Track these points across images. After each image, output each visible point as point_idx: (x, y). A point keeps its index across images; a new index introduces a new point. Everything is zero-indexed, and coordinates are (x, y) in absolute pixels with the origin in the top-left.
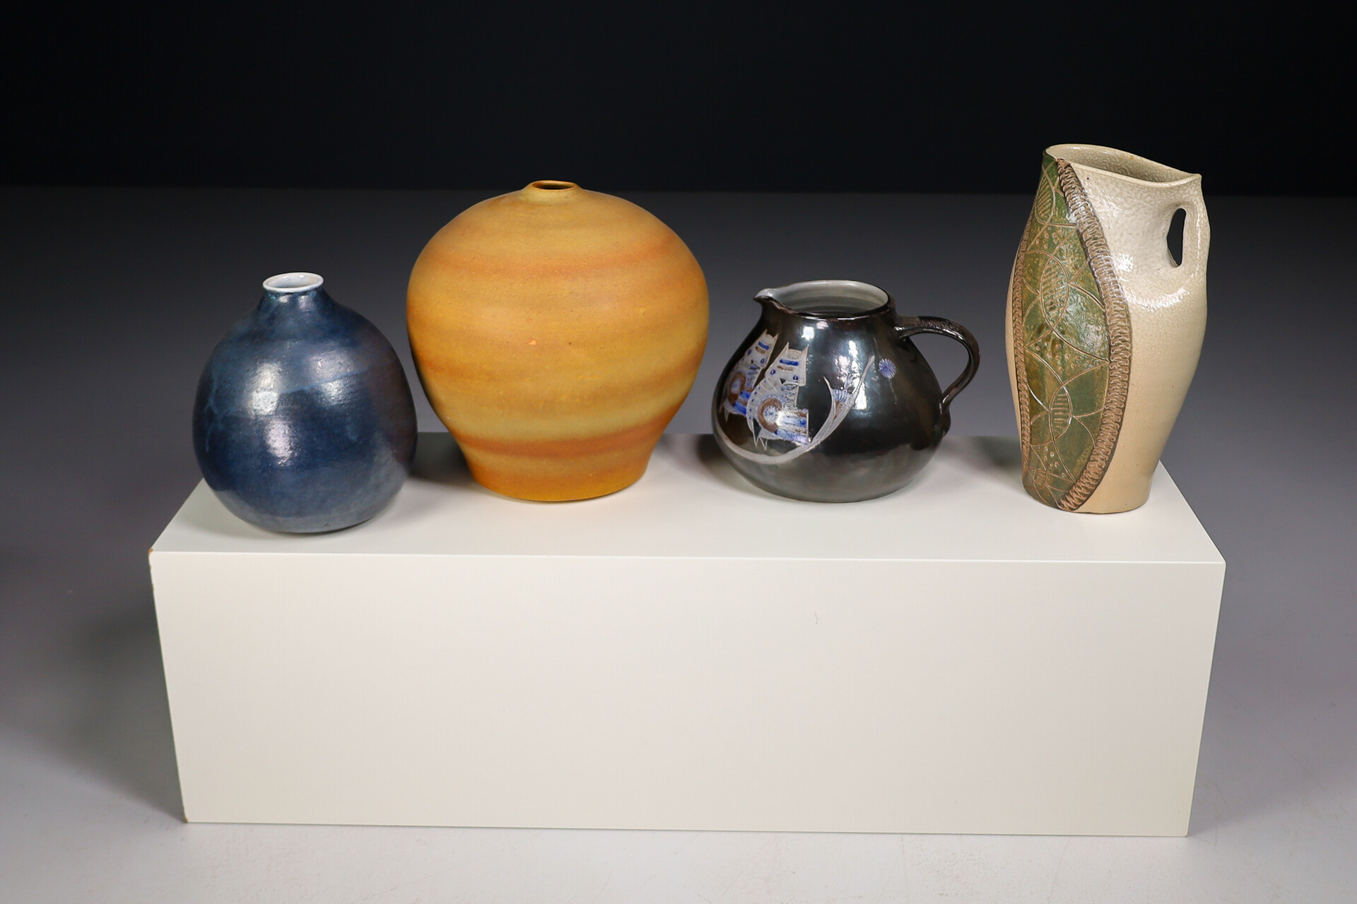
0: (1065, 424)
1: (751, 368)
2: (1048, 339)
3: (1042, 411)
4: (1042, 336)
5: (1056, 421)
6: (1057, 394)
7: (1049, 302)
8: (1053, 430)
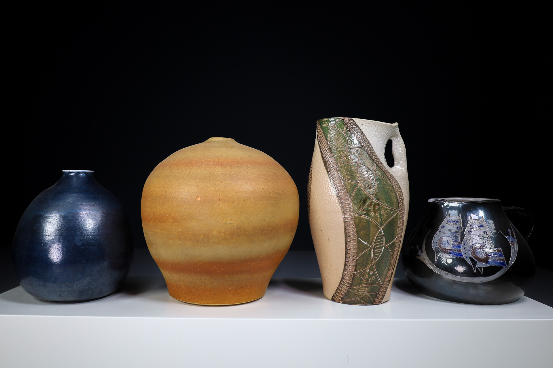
2: (370, 205)
3: (367, 248)
4: (367, 204)
5: (376, 251)
6: (378, 235)
7: (367, 185)
8: (373, 258)
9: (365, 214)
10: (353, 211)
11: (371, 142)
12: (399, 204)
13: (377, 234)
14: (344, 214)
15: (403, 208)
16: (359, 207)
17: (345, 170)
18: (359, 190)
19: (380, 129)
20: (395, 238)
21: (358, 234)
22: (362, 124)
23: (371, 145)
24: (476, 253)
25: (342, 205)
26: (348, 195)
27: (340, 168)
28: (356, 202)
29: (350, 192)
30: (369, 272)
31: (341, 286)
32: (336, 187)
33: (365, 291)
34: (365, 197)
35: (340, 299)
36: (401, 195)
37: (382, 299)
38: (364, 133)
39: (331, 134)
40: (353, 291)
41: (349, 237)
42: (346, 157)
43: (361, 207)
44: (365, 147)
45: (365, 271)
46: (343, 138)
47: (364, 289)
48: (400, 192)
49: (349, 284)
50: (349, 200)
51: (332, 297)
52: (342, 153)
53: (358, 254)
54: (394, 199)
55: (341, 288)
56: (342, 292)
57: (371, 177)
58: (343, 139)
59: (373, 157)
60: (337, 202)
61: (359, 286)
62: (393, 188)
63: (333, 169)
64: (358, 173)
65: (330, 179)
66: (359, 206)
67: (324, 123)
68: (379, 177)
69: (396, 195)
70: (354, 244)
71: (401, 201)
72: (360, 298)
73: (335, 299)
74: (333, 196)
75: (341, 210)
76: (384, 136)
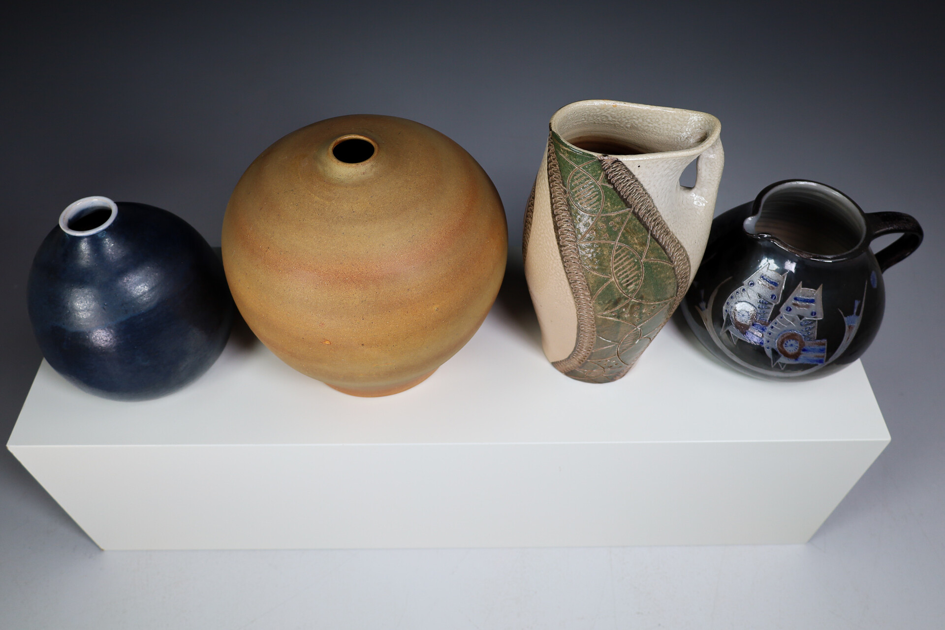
2: (626, 307)
3: (609, 344)
4: (620, 305)
5: (625, 346)
6: (631, 334)
8: (619, 351)
9: (614, 316)
10: (594, 311)
16: (605, 309)
17: (589, 254)
18: (610, 287)
21: (598, 333)
22: (639, 166)
23: (651, 196)
24: (784, 345)
26: (589, 291)
28: (601, 302)
29: (594, 288)
30: (610, 361)
34: (619, 297)
39: (573, 180)
42: (595, 230)
43: (609, 308)
44: (636, 207)
45: (603, 361)
46: (596, 193)
49: (576, 365)
50: (589, 297)
51: (552, 363)
53: (595, 348)
58: (597, 195)
59: (649, 221)
61: (592, 370)
62: (675, 269)
64: (614, 261)
68: (650, 263)
69: (676, 279)
70: (591, 340)
73: (556, 366)
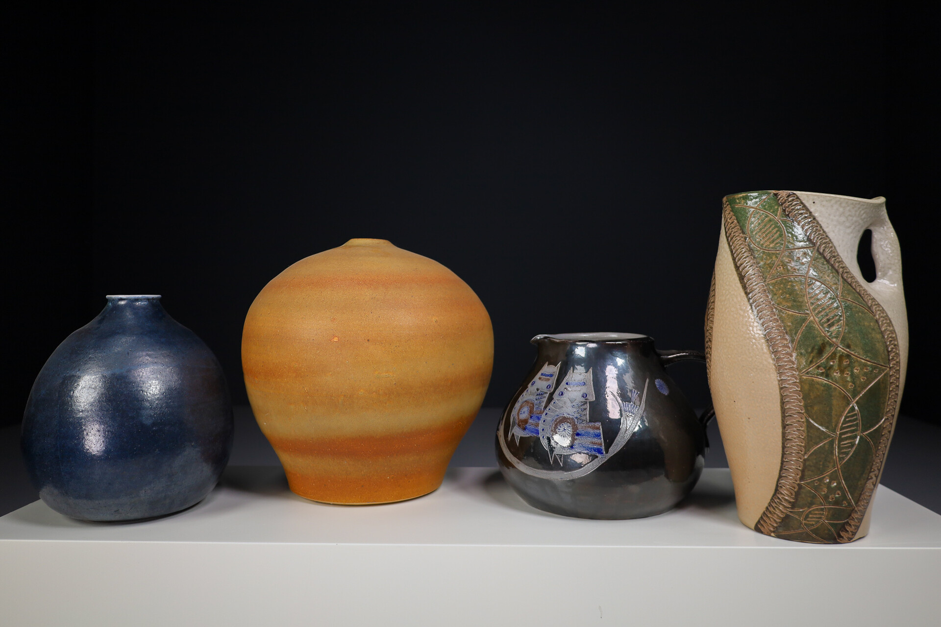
0: (853, 445)
1: (537, 395)
2: (832, 357)
3: (825, 438)
4: (826, 355)
5: (843, 444)
6: (847, 414)
7: (825, 320)
8: (838, 456)
9: (822, 374)
10: (797, 369)
11: (831, 235)
12: (889, 356)
13: (846, 412)
14: (780, 374)
15: (897, 362)
16: (809, 361)
17: (781, 291)
18: (810, 328)
19: (849, 211)
20: (882, 419)
21: (807, 411)
22: (814, 203)
23: (832, 241)
25: (775, 357)
26: (787, 337)
27: (771, 287)
28: (803, 351)
29: (792, 332)
30: (830, 483)
31: (774, 505)
32: (763, 323)
33: (821, 518)
34: (822, 342)
35: (772, 529)
36: (893, 338)
37: (854, 534)
38: (817, 218)
39: (752, 223)
40: (797, 517)
41: (791, 416)
42: (782, 266)
43: (814, 360)
44: (820, 245)
45: (821, 480)
46: (776, 229)
47: (819, 514)
48: (891, 331)
49: (790, 502)
50: (789, 348)
51: (756, 525)
52: (774, 257)
53: (807, 448)
54: (879, 347)
55: (774, 509)
56: (775, 518)
57: (832, 303)
58: (777, 231)
59: (836, 266)
60: (765, 350)
61: (809, 507)
62: (878, 323)
63: (758, 289)
64: (808, 296)
65: (752, 308)
66: (810, 359)
67: (738, 201)
68: (848, 303)
69: (883, 337)
70: (800, 430)
71: (893, 348)
72: (811, 531)
73: (762, 529)
74: (758, 339)
75: (774, 367)
76: (857, 224)
